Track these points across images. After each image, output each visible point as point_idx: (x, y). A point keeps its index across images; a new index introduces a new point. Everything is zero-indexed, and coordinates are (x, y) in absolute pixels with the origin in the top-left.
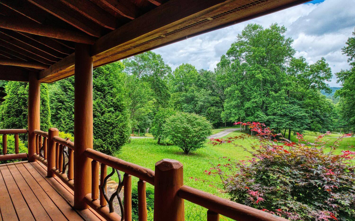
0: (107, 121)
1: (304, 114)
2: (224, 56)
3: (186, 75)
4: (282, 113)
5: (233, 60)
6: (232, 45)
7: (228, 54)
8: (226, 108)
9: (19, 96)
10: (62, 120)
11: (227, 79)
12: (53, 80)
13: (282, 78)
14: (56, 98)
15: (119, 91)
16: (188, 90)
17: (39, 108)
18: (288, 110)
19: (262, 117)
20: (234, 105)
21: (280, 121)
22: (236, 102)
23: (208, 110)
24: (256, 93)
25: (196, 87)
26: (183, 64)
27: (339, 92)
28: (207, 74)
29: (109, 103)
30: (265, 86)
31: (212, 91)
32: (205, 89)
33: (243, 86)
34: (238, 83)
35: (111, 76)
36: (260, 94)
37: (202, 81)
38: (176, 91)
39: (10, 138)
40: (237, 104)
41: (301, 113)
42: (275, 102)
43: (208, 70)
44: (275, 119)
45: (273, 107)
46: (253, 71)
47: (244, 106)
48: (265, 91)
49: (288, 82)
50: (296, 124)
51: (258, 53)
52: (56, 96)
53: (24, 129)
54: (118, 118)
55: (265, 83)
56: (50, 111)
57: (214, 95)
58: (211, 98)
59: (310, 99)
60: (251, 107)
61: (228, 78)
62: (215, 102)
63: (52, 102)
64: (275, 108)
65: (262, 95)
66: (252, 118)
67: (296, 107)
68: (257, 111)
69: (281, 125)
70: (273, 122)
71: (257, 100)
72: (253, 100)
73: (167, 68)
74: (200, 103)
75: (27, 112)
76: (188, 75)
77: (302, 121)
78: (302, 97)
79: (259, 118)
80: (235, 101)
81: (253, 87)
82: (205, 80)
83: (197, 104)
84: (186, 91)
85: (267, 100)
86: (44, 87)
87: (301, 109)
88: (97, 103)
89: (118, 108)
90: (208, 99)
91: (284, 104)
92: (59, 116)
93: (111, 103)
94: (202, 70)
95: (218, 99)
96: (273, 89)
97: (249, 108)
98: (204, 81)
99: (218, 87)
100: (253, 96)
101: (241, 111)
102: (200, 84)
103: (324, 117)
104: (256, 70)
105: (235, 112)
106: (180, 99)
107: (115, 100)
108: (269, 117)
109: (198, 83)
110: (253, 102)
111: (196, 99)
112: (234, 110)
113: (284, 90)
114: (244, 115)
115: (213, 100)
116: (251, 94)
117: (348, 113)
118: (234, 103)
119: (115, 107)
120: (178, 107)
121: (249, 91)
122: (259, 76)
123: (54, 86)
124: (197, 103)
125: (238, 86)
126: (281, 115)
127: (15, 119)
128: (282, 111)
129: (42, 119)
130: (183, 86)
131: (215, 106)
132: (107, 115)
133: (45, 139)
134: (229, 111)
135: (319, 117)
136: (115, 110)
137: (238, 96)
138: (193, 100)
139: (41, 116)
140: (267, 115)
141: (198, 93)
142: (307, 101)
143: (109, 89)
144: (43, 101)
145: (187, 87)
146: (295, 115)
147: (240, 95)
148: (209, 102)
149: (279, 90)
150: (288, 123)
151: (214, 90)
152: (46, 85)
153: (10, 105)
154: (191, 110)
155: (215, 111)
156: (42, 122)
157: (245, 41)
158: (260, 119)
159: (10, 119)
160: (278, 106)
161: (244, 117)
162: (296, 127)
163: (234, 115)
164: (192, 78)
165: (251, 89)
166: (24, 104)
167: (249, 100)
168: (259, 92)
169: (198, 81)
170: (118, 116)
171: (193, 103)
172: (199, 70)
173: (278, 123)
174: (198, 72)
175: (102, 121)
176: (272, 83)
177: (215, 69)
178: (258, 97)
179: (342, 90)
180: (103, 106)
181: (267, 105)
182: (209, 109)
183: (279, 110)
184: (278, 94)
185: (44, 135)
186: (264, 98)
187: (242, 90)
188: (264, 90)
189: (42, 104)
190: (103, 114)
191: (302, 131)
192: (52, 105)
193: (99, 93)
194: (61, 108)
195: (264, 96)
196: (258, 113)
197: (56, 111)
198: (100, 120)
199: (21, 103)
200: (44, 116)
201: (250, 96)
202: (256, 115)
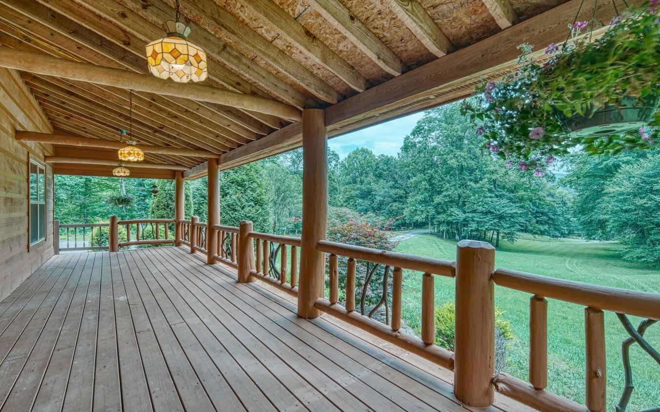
0: (247, 215)
1: (515, 211)
2: (409, 137)
3: (361, 163)
4: (484, 209)
5: (420, 142)
6: (419, 122)
7: (413, 134)
8: (410, 203)
9: (167, 192)
10: (204, 214)
11: (411, 167)
12: (194, 178)
13: (485, 163)
14: (198, 193)
15: (259, 186)
16: (363, 182)
17: (183, 202)
18: (492, 206)
19: (458, 215)
20: (420, 200)
21: (482, 220)
22: (423, 196)
23: (389, 207)
24: (449, 184)
25: (373, 177)
26: (358, 148)
27: (562, 181)
28: (387, 161)
29: (249, 198)
30: (461, 174)
31: (393, 182)
32: (384, 179)
33: (432, 175)
34: (426, 172)
35: (251, 171)
36: (455, 185)
37: (381, 169)
38: (349, 183)
39: (161, 227)
40: (424, 198)
41: (511, 210)
42: (475, 196)
43: (389, 156)
44: (474, 217)
45: (472, 202)
46: (445, 156)
47: (433, 201)
48: (461, 181)
49: (492, 168)
50: (504, 225)
51: (451, 132)
52: (198, 192)
53: (172, 219)
54: (258, 213)
55: (462, 171)
56: (193, 206)
57: (397, 188)
58: (393, 192)
59: (525, 191)
60: (443, 203)
61: (412, 165)
62: (398, 196)
63: (194, 198)
64: (474, 204)
65: (457, 186)
66: (444, 216)
67: (504, 201)
68: (451, 207)
69: (483, 226)
70: (472, 221)
71: (450, 193)
72: (444, 193)
73: (333, 155)
74: (379, 198)
75: (173, 205)
76: (363, 161)
77: (513, 220)
78: (515, 188)
79: (453, 217)
80: (422, 194)
81: (446, 177)
82: (385, 168)
83: (375, 200)
84: (362, 182)
85: (464, 193)
86: (187, 183)
87: (511, 204)
88: (237, 197)
89: (258, 202)
90: (388, 192)
91: (486, 197)
92: (201, 211)
93: (251, 198)
94: (382, 155)
95: (401, 192)
96: (472, 177)
97: (440, 203)
98: (383, 170)
99: (401, 177)
100: (445, 188)
101: (429, 207)
102: (379, 174)
103: (553, 215)
104: (448, 154)
105: (422, 209)
106: (354, 193)
107: (255, 195)
108: (467, 214)
109: (377, 173)
110: (445, 196)
111: (374, 193)
112: (420, 207)
113: (486, 180)
114: (434, 212)
115: (395, 194)
116: (442, 185)
117: (579, 209)
118: (420, 197)
119: (255, 202)
120: (351, 203)
121: (440, 181)
122: (453, 162)
123: (196, 181)
124: (375, 198)
125: (425, 175)
126: (482, 212)
127: (164, 212)
128: (483, 207)
129: (185, 212)
130: (357, 177)
131: (399, 201)
132: (247, 209)
133: (188, 226)
134: (414, 208)
135: (547, 216)
136: (256, 204)
137: (426, 189)
138: (370, 195)
139: (185, 209)
140: (465, 212)
141: (376, 185)
142: (521, 193)
143: (249, 184)
144: (187, 196)
145: (362, 178)
146: (502, 212)
147: (428, 187)
148: (391, 197)
149: (481, 179)
150: (492, 222)
151: (397, 181)
152: (189, 182)
153: (159, 199)
154: (367, 207)
155: (398, 208)
156: (186, 215)
157: (435, 116)
158: (455, 218)
159: (159, 212)
160: (479, 200)
161: (434, 215)
162: (505, 228)
163: (420, 213)
164: (368, 167)
165: (442, 179)
166: (171, 199)
167: (439, 193)
168: (454, 183)
169: (376, 170)
170: (258, 211)
171: (370, 198)
172: (378, 155)
173: (478, 222)
174: (376, 158)
175: (242, 215)
176: (472, 171)
177: (399, 154)
178: (451, 189)
179: (566, 177)
180: (243, 200)
181: (464, 199)
182: (390, 205)
183: (480, 206)
184: (478, 185)
185: (188, 223)
186: (460, 191)
187: (430, 181)
188: (460, 179)
189: (186, 199)
190: (243, 208)
191: (513, 234)
192: (194, 200)
193: (239, 188)
194: (203, 203)
195: (460, 187)
196: (452, 209)
197: (199, 206)
198: (240, 214)
199: (168, 198)
200: (188, 210)
201: (442, 188)
202: (449, 212)
